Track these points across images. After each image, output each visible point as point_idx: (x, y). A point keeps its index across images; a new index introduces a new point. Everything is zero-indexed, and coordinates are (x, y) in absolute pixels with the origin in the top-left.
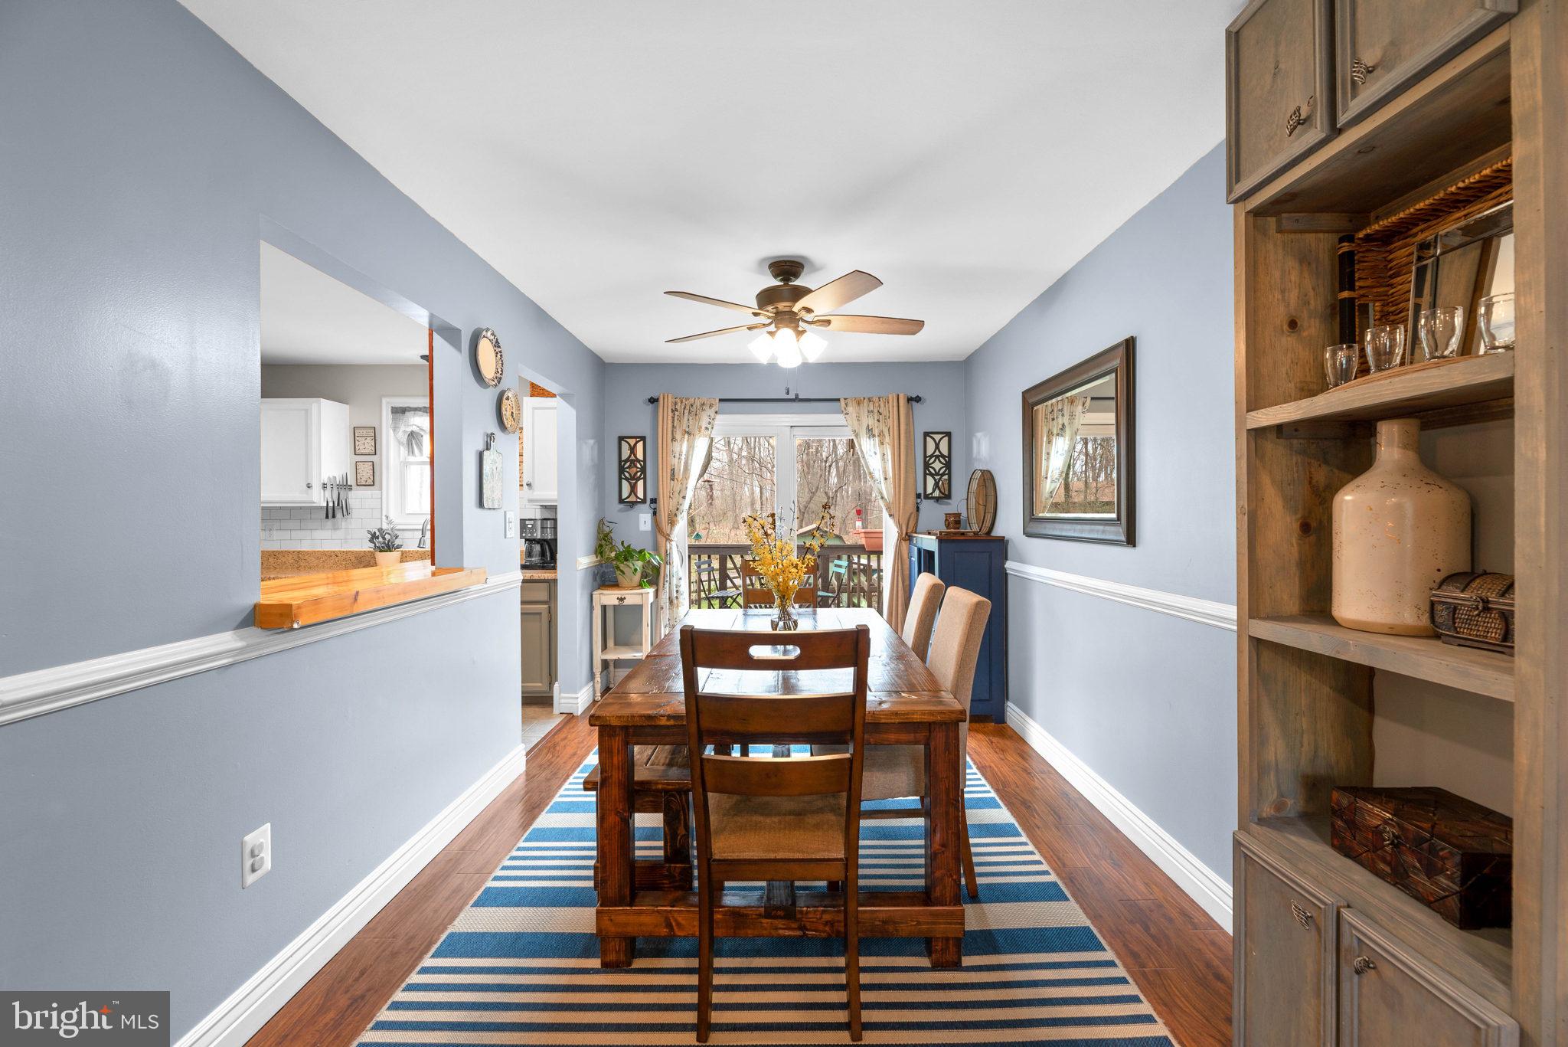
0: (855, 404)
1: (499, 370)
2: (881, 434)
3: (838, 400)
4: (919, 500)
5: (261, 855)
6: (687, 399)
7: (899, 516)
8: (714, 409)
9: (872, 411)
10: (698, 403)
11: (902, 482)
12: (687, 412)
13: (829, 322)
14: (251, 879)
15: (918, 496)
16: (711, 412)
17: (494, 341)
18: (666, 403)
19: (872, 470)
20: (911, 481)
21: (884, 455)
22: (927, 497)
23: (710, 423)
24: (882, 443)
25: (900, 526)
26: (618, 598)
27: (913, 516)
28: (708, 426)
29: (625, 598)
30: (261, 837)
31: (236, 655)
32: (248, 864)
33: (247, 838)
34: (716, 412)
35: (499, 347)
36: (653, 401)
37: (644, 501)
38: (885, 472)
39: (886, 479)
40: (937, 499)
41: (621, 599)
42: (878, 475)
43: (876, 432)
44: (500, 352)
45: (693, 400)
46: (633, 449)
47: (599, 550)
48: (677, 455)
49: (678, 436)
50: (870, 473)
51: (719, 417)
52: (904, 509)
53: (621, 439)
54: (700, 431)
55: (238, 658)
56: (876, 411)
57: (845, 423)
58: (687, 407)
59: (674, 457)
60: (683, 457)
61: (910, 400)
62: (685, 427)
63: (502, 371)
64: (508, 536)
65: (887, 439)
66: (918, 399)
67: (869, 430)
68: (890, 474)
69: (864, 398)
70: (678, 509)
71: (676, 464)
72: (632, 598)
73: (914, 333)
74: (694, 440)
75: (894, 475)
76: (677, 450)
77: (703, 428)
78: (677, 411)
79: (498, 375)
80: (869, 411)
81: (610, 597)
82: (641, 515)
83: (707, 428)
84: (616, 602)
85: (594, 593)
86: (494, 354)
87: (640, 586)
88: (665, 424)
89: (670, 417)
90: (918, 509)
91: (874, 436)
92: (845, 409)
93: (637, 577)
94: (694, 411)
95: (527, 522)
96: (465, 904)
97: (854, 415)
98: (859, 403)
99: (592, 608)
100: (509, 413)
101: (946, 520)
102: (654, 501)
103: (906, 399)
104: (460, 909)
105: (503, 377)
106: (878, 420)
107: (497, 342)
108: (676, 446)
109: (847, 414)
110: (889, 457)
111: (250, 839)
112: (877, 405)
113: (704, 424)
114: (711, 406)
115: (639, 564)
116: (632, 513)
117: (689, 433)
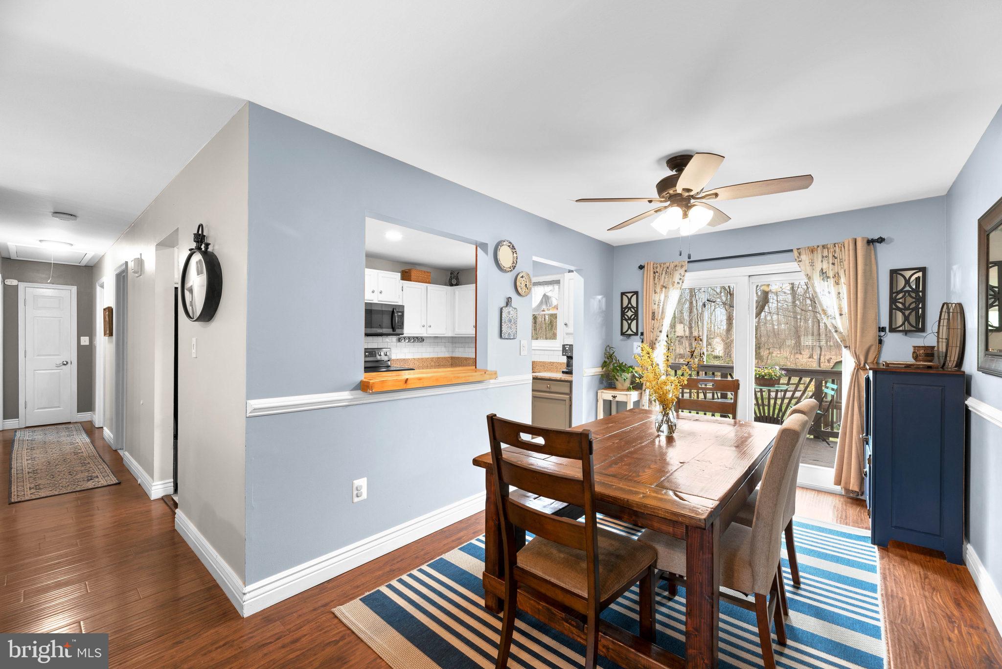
0: (808, 251)
1: (515, 262)
2: (837, 276)
3: (791, 251)
4: (882, 334)
5: (361, 491)
6: (664, 264)
7: (855, 348)
8: (684, 269)
9: (826, 257)
10: (672, 266)
11: (859, 316)
12: (664, 273)
13: (716, 195)
14: (356, 500)
15: (882, 329)
16: (682, 271)
17: (511, 246)
18: (649, 268)
19: (825, 308)
20: (871, 315)
21: (839, 293)
22: (893, 330)
23: (680, 279)
24: (837, 283)
25: (857, 357)
26: (612, 396)
27: (873, 348)
28: (679, 281)
29: (616, 396)
30: (362, 483)
31: (351, 402)
32: (355, 492)
33: (355, 482)
34: (686, 271)
35: (515, 249)
36: (641, 267)
37: (636, 334)
38: (840, 309)
39: (841, 315)
40: (906, 332)
41: (614, 397)
42: (833, 310)
43: (831, 274)
44: (516, 252)
45: (668, 264)
46: (630, 300)
47: (604, 365)
48: (657, 303)
49: (658, 290)
50: (823, 310)
51: (687, 274)
52: (861, 342)
53: (623, 294)
54: (673, 285)
55: (352, 403)
56: (830, 255)
57: (799, 269)
58: (665, 269)
59: (655, 304)
60: (661, 304)
61: (870, 242)
62: (662, 283)
63: (517, 262)
64: (522, 354)
65: (843, 280)
66: (881, 240)
67: (822, 272)
68: (845, 310)
69: (818, 246)
70: (656, 339)
71: (656, 309)
72: (621, 396)
73: (807, 187)
74: (668, 291)
75: (850, 311)
76: (657, 299)
77: (676, 282)
78: (657, 272)
79: (514, 265)
80: (823, 257)
81: (608, 395)
82: (634, 343)
83: (678, 283)
84: (611, 399)
85: (598, 391)
86: (512, 253)
87: (629, 389)
88: (648, 282)
89: (652, 278)
90: (880, 342)
91: (828, 277)
92: (798, 258)
93: (627, 384)
94: (669, 272)
95: (566, 346)
96: (457, 546)
97: (807, 262)
98: (812, 251)
99: (597, 401)
100: (523, 285)
101: (914, 352)
102: (642, 334)
103: (865, 241)
104: (453, 548)
105: (517, 266)
106: (833, 264)
107: (513, 246)
108: (656, 297)
109: (800, 261)
110: (844, 294)
111: (357, 483)
112: (832, 250)
113: (676, 279)
114: (682, 266)
115: (629, 376)
116: (629, 341)
117: (666, 288)
